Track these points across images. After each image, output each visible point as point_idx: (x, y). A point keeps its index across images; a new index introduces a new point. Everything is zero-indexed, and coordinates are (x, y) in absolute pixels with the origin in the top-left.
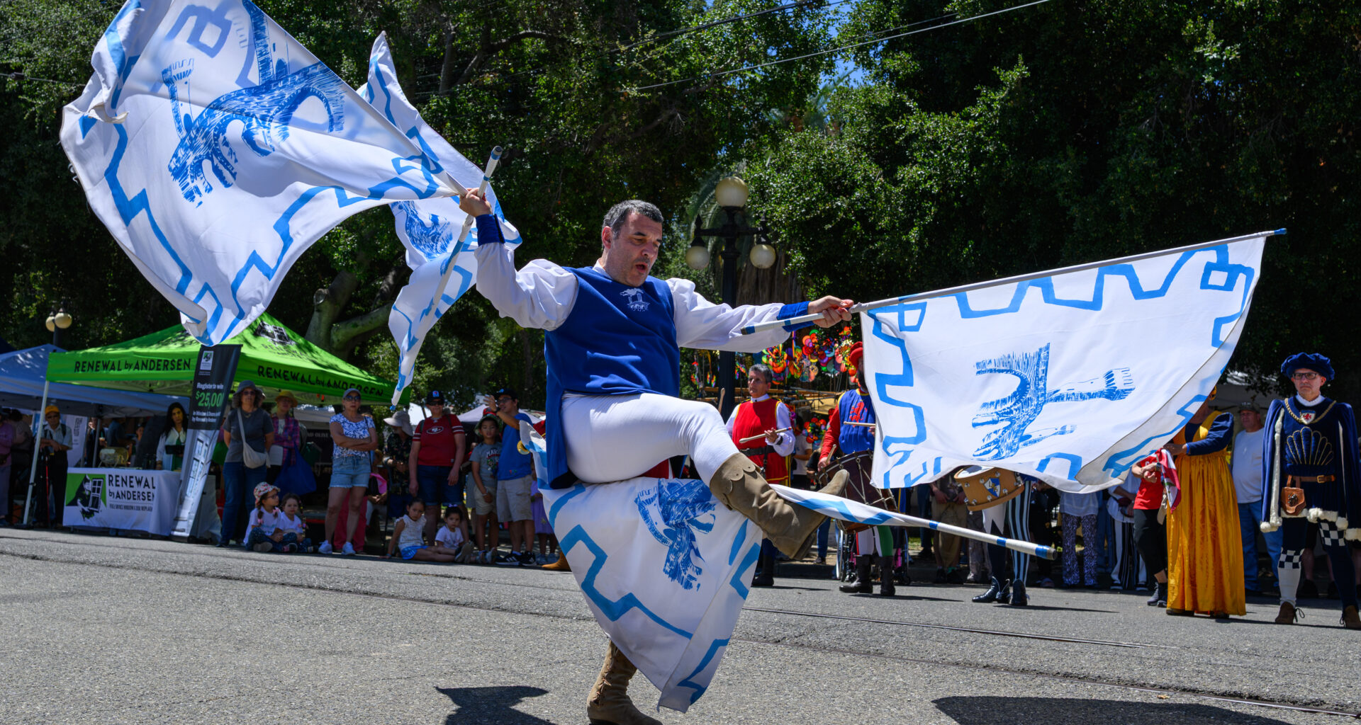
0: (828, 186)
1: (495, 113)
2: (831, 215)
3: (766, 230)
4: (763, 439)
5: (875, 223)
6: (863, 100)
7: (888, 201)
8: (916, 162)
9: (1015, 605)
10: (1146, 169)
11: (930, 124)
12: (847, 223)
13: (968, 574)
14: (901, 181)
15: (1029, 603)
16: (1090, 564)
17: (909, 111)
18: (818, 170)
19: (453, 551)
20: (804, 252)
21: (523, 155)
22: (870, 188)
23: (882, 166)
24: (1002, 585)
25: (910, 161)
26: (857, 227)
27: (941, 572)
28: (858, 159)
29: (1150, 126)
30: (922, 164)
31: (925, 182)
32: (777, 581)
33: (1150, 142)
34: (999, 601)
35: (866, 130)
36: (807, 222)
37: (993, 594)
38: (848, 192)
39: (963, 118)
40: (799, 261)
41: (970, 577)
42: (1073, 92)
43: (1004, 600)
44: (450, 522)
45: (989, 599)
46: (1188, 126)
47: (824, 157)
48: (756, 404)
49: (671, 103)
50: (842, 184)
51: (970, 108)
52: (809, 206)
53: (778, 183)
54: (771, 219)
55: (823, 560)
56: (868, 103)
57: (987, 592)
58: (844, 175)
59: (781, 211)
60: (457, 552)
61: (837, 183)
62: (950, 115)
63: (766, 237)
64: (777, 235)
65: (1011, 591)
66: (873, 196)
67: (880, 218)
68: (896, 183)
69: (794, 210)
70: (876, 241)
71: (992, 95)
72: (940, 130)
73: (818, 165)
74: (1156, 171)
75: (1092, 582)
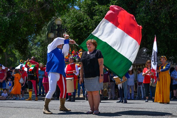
0: (78, 20)
1: (7, 5)
2: (79, 26)
3: (66, 29)
4: (73, 72)
5: (89, 28)
6: (85, 3)
7: (91, 23)
8: (97, 15)
9: (125, 103)
10: (144, 16)
11: (101, 8)
12: (82, 28)
13: (108, 98)
14: (94, 19)
15: (128, 102)
16: (133, 95)
17: (96, 5)
18: (76, 17)
19: (6, 97)
20: (73, 34)
21: (15, 14)
22: (87, 21)
23: (89, 16)
24: (122, 99)
25: (95, 15)
26: (85, 29)
27: (104, 98)
28: (84, 15)
29: (144, 8)
30: (98, 16)
31: (99, 19)
32: (76, 101)
33: (144, 11)
34: (121, 102)
35: (86, 9)
36: (75, 28)
37: (120, 101)
38: (83, 22)
39: (107, 6)
40: (72, 36)
41: (109, 98)
42: (128, 1)
43: (122, 102)
44: (4, 92)
45: (120, 102)
46: (151, 8)
47: (78, 14)
48: (71, 65)
49: (46, 3)
50: (81, 20)
51: (109, 4)
52: (75, 24)
53: (68, 20)
54: (67, 27)
55: (79, 96)
56: (86, 3)
57: (118, 101)
58: (82, 18)
59: (69, 26)
60: (6, 98)
61: (80, 20)
62: (105, 6)
63: (66, 31)
64: (68, 30)
65: (124, 100)
66: (88, 22)
67: (90, 27)
68: (93, 19)
69: (72, 25)
70: (89, 31)
71: (113, 2)
72: (102, 9)
73: (76, 16)
74: (146, 17)
75: (133, 98)
